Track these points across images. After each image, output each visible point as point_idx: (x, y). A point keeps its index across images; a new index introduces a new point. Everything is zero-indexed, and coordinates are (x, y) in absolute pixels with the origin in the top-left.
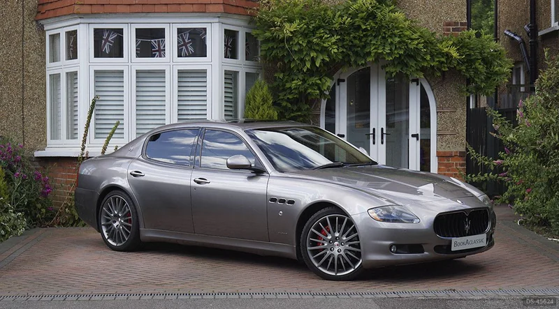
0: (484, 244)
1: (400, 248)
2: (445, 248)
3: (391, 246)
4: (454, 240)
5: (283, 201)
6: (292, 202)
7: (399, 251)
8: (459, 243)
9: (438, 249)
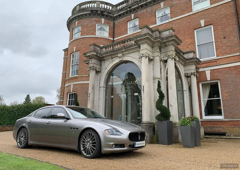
0: (144, 145)
1: (116, 145)
2: (132, 146)
3: (113, 145)
4: (137, 143)
5: (74, 128)
6: (77, 129)
7: (116, 147)
8: (138, 144)
9: (130, 146)
